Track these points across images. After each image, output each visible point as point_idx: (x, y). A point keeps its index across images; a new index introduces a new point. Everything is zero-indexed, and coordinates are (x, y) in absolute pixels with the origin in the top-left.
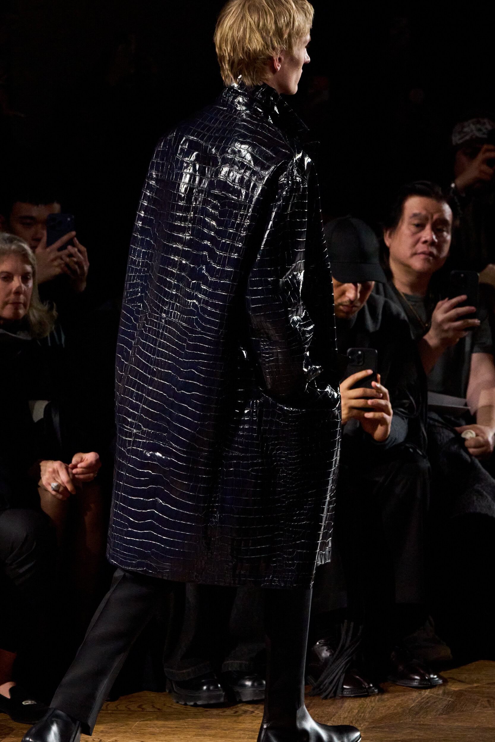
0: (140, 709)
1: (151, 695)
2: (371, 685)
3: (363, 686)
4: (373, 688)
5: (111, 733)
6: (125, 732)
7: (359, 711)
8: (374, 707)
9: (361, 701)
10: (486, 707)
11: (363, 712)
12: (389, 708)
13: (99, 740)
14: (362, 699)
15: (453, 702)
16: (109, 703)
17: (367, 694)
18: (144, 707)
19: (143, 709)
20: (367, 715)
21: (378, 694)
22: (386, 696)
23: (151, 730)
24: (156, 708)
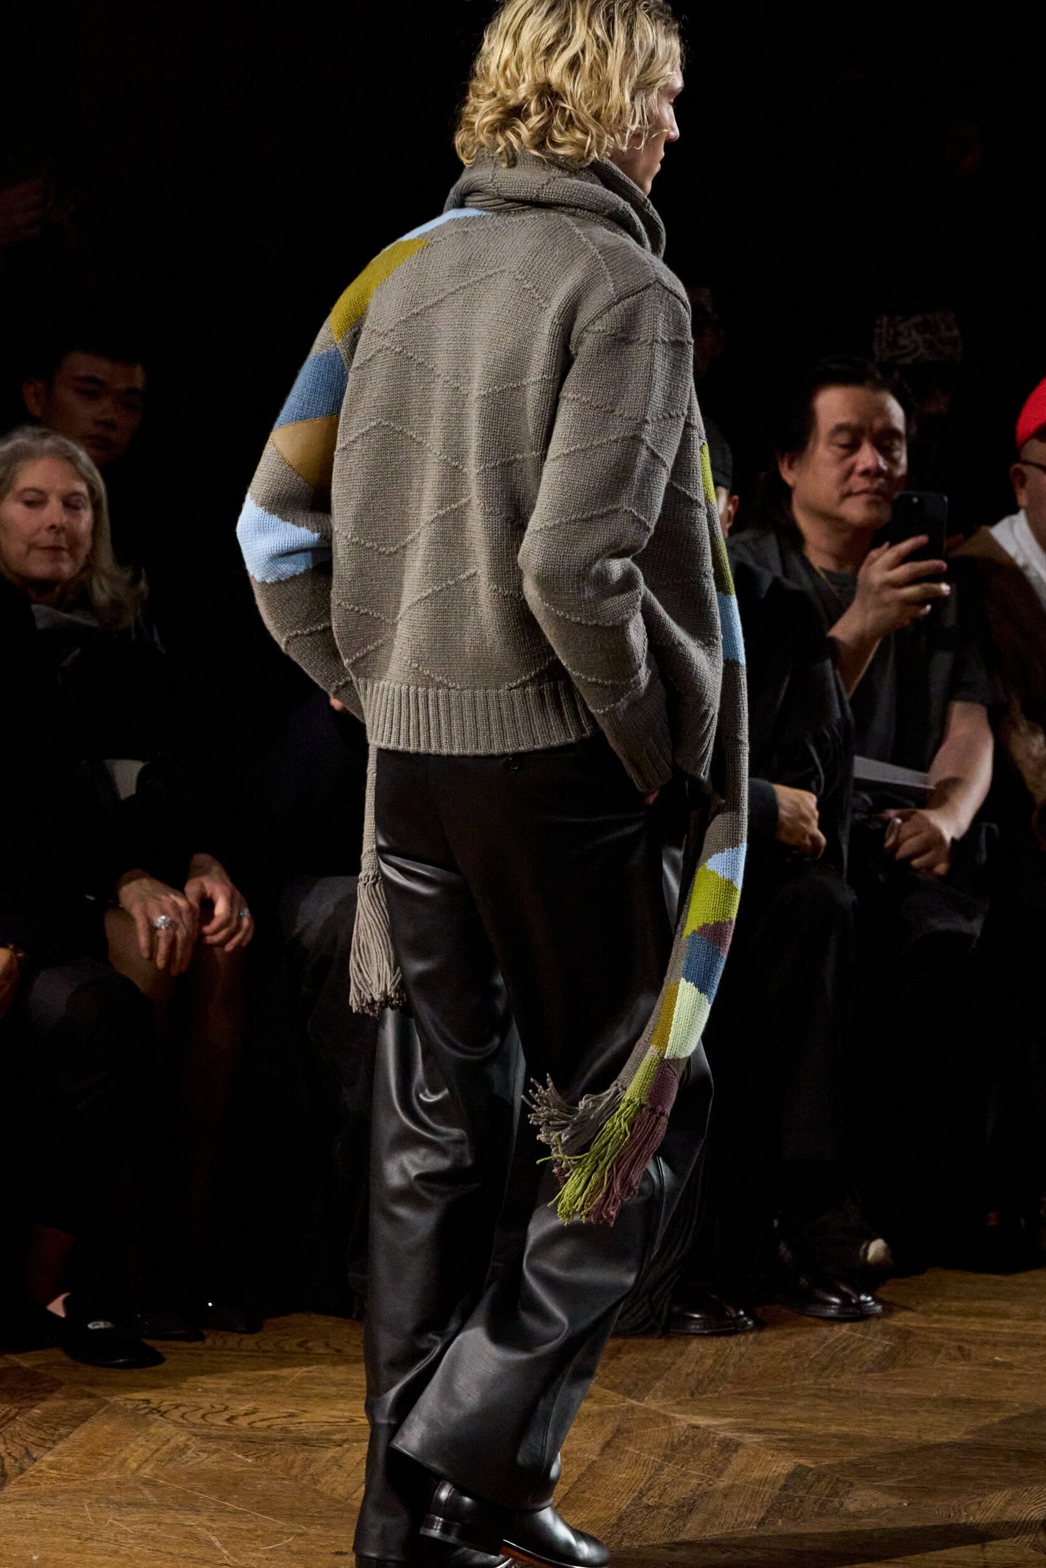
0: (302, 1350)
1: (324, 1322)
2: (742, 1313)
3: (727, 1314)
4: (745, 1319)
5: (246, 1394)
6: (272, 1393)
7: (715, 1361)
8: (742, 1355)
9: (719, 1342)
10: (955, 1359)
11: (722, 1365)
12: (773, 1357)
13: (224, 1407)
14: (722, 1339)
15: (893, 1348)
16: (243, 1336)
17: (732, 1329)
18: (310, 1344)
19: (307, 1348)
20: (731, 1371)
21: (751, 1330)
22: (767, 1335)
23: (321, 1389)
24: (332, 1348)
